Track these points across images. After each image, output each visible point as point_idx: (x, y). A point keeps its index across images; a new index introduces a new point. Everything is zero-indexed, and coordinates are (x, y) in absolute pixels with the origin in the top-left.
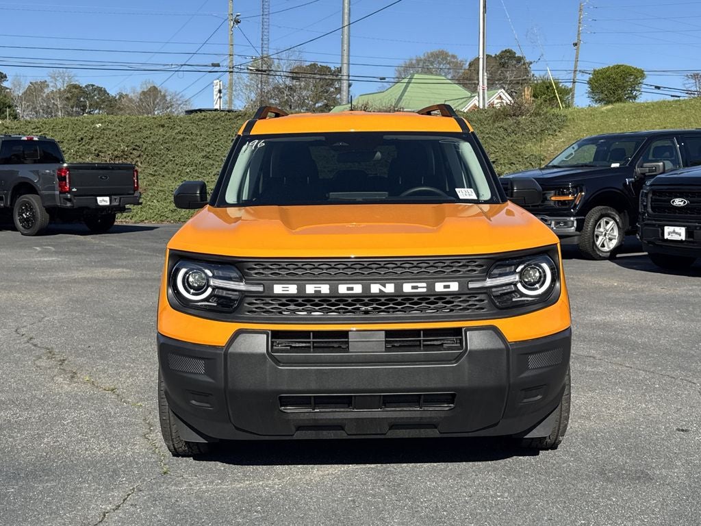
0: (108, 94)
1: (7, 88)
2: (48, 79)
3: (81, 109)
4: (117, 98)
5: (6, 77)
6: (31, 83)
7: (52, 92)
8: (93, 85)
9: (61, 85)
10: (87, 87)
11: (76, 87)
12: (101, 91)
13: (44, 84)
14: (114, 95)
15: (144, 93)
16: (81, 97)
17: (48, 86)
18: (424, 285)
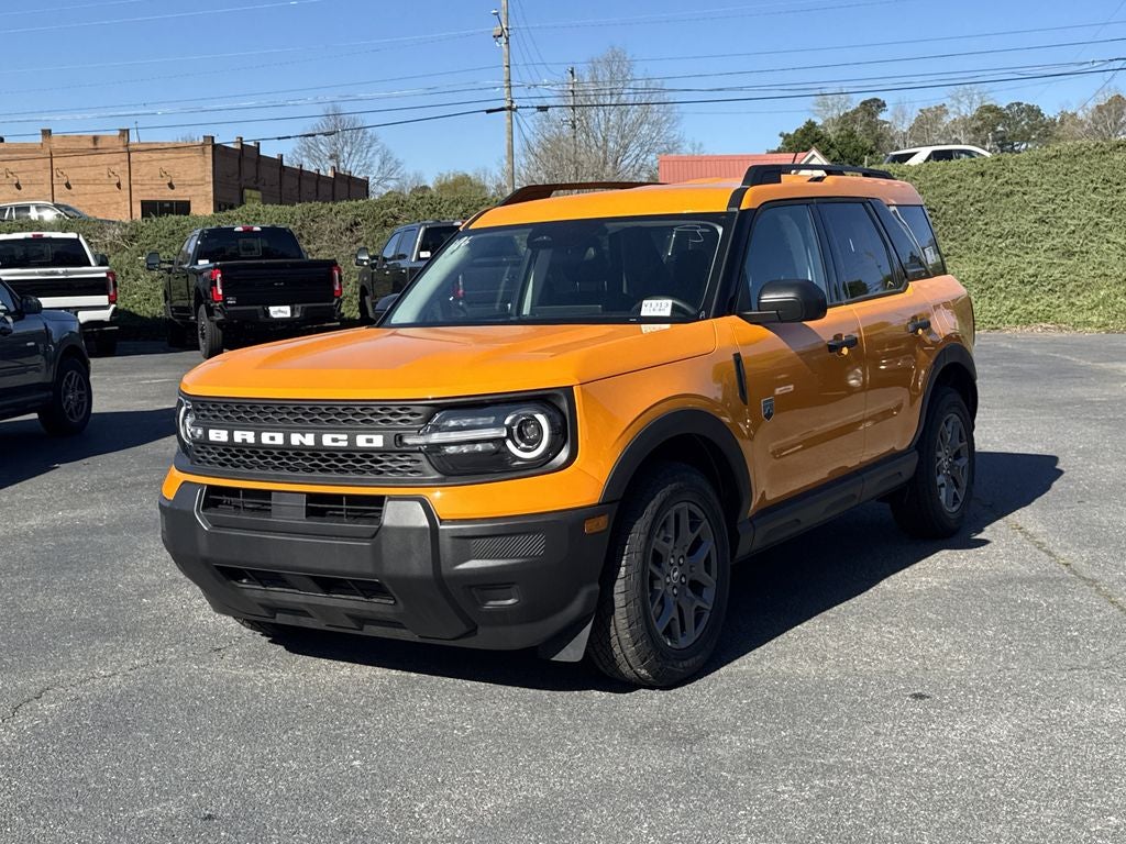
0: (1043, 115)
1: (887, 123)
2: (948, 102)
3: (999, 145)
4: (1058, 121)
5: (884, 105)
6: (921, 111)
7: (954, 122)
8: (1019, 104)
9: (968, 110)
10: (1009, 107)
11: (991, 109)
12: (1033, 112)
13: (941, 110)
14: (1052, 116)
15: (1099, 108)
16: (998, 125)
17: (946, 112)
18: (345, 437)
